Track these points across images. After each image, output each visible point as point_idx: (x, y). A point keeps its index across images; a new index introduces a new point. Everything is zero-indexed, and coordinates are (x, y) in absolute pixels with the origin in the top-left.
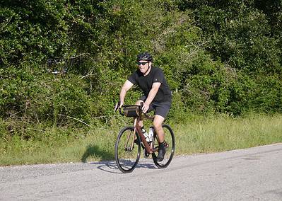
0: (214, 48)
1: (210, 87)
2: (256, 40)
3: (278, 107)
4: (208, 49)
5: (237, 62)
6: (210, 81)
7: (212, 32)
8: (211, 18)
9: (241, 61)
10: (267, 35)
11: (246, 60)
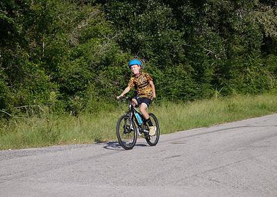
0: (124, 40)
1: (120, 77)
2: (163, 33)
3: (184, 95)
4: (118, 41)
5: (145, 54)
6: (121, 71)
7: (121, 25)
8: (121, 13)
9: (149, 52)
10: (173, 28)
11: (154, 52)
